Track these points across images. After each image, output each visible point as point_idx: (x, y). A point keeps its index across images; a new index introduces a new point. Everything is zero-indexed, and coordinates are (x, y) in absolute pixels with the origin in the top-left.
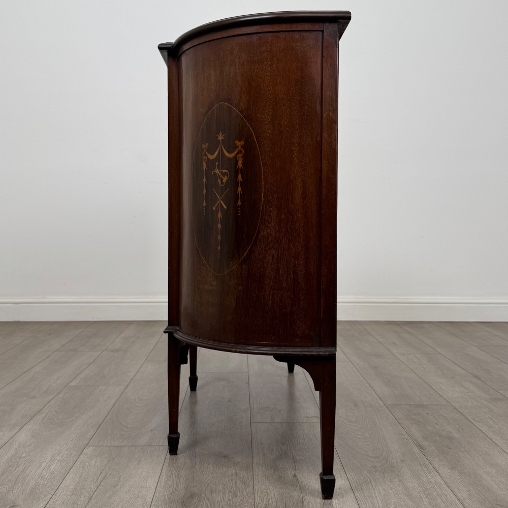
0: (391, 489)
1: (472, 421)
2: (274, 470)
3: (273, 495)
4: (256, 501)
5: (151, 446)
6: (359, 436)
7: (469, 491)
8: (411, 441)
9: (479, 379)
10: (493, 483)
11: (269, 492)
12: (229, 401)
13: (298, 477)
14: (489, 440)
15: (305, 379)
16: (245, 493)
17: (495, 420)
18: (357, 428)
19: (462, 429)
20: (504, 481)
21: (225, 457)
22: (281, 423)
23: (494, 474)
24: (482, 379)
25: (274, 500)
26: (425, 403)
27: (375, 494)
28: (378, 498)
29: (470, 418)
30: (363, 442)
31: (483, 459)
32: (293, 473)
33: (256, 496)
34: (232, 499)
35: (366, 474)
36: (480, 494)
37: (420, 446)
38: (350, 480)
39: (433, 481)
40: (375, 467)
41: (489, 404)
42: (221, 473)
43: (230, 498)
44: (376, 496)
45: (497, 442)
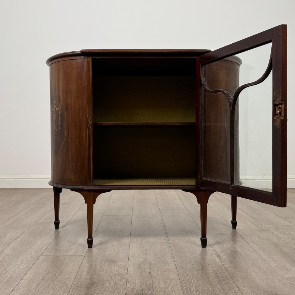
0: (201, 280)
1: (248, 242)
2: (139, 269)
3: (137, 284)
4: (127, 286)
5: (75, 256)
6: (187, 250)
7: (243, 281)
8: (214, 253)
9: (254, 219)
10: (256, 277)
11: (135, 281)
12: (120, 231)
13: (152, 273)
14: (257, 253)
15: (162, 219)
16: (122, 282)
17: (260, 242)
18: (186, 246)
19: (243, 246)
20: (263, 276)
21: (113, 262)
22: (146, 243)
23: (257, 272)
24: (256, 219)
25: (137, 286)
26: (224, 232)
27: (192, 282)
28: (193, 285)
29: (247, 240)
30: (189, 254)
31: (252, 263)
32: (149, 271)
33: (128, 283)
34: (115, 285)
35: (188, 272)
36: (249, 283)
37: (219, 256)
38: (179, 274)
39: (224, 276)
40: (193, 268)
41: (259, 233)
42: (111, 271)
43: (114, 285)
44: (192, 284)
45: (261, 254)
